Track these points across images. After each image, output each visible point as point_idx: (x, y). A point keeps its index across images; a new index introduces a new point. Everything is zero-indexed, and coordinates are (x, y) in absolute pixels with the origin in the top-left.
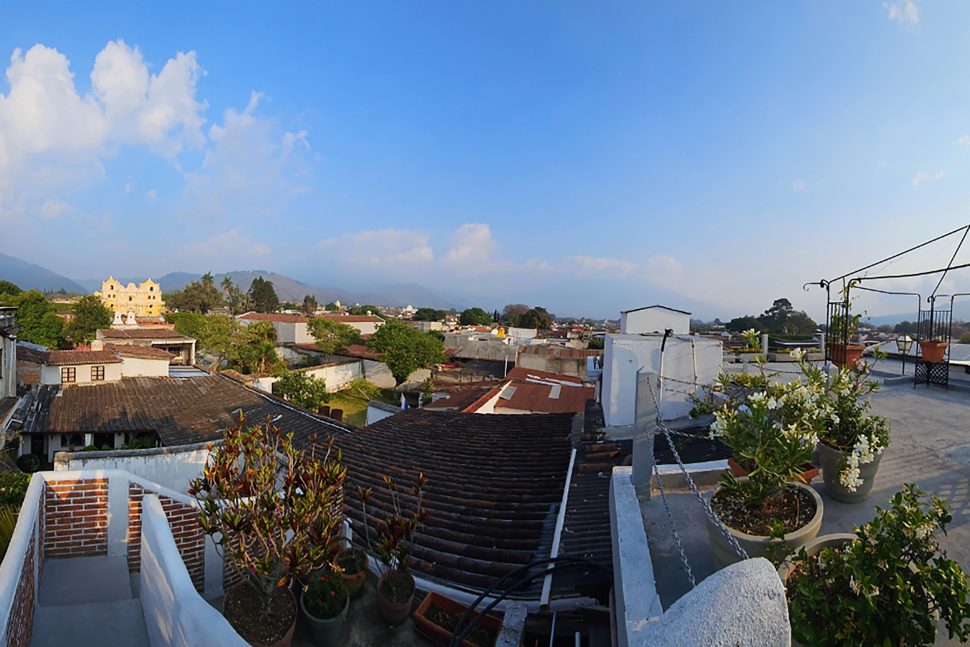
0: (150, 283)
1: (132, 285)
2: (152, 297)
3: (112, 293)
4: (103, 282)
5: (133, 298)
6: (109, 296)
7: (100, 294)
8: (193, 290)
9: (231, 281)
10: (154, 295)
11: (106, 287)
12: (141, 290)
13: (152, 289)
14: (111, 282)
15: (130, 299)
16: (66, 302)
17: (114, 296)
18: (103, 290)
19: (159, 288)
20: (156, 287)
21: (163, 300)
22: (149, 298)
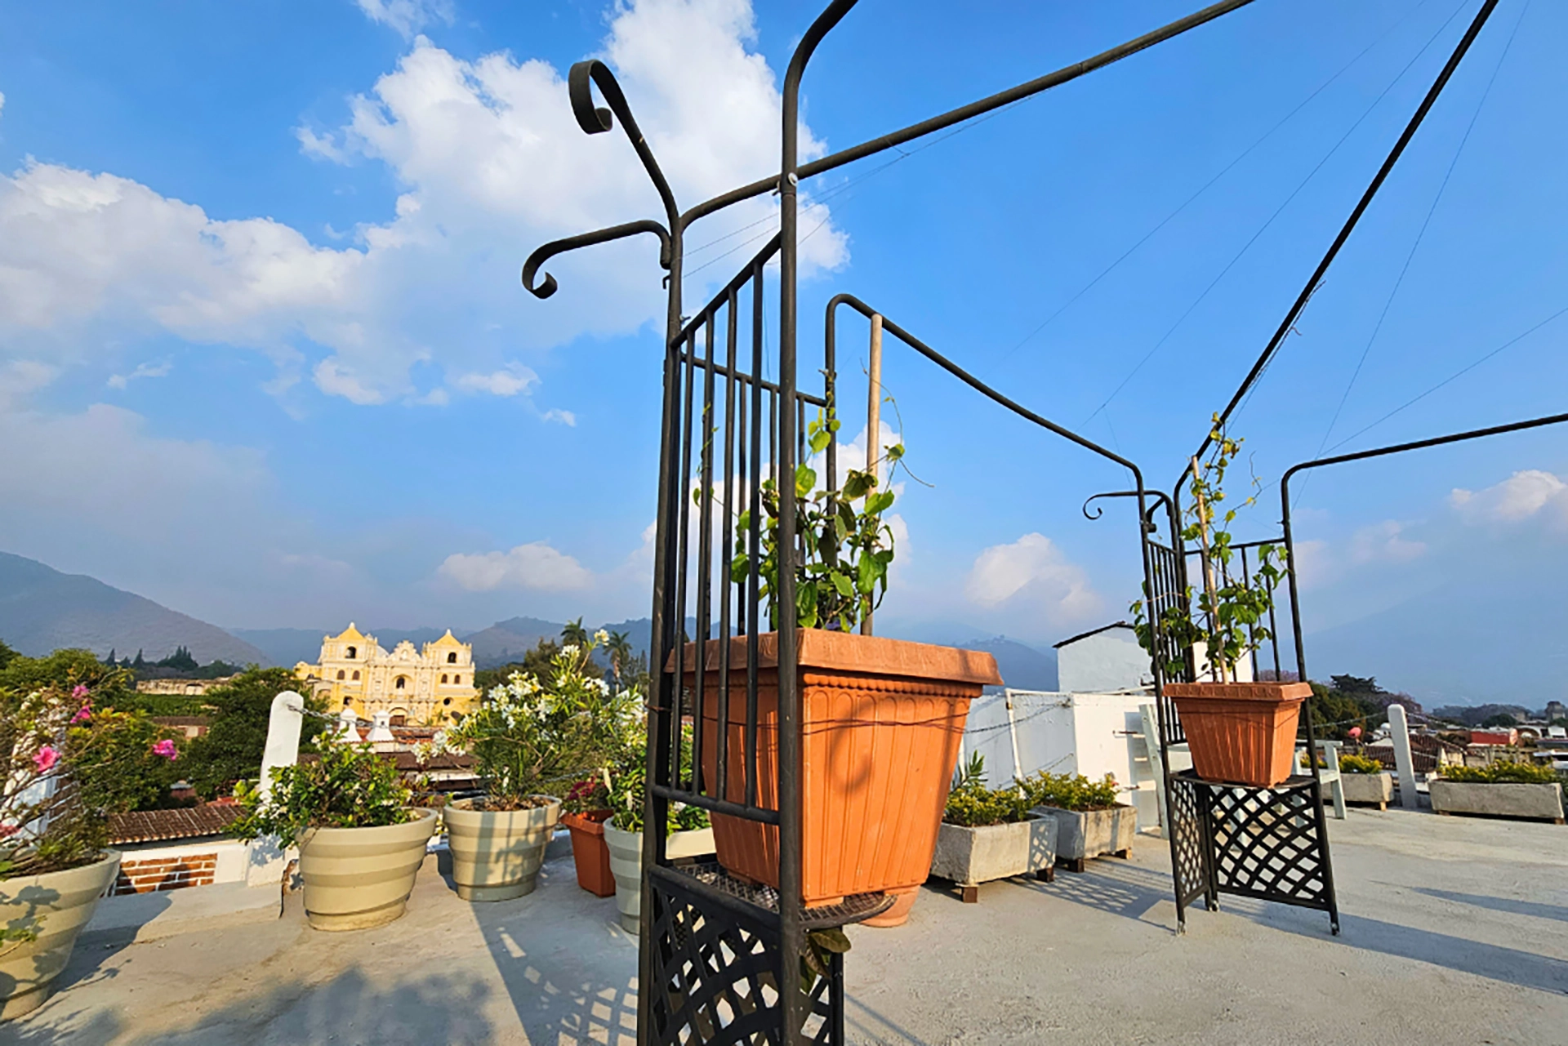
0: (448, 643)
1: (406, 649)
2: (451, 679)
3: (349, 667)
4: (327, 638)
5: (407, 680)
6: (341, 675)
7: (314, 670)
8: (540, 662)
9: (626, 641)
10: (458, 672)
11: (333, 652)
12: (425, 661)
13: (452, 658)
14: (352, 636)
15: (401, 682)
16: (190, 691)
17: (356, 676)
18: (322, 658)
19: (469, 657)
20: (464, 654)
21: (476, 686)
22: (444, 679)
